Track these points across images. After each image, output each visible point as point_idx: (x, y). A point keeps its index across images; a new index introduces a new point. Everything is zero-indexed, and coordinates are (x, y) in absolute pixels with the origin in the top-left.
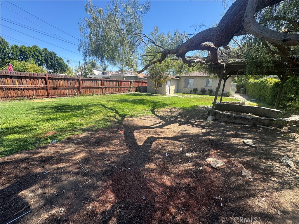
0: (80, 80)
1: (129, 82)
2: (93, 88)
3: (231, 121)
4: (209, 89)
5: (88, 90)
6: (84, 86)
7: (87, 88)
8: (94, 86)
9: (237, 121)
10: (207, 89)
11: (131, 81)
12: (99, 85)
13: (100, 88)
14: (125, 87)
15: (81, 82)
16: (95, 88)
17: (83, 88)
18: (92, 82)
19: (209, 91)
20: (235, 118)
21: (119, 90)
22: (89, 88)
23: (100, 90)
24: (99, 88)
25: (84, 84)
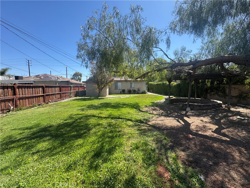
0: (16, 88)
1: (69, 87)
2: (33, 97)
3: (201, 108)
4: (133, 90)
5: (27, 100)
6: (21, 96)
7: (26, 98)
8: (34, 95)
9: (205, 108)
10: (132, 89)
11: (71, 86)
12: (40, 92)
13: (42, 96)
14: (67, 93)
15: (17, 90)
16: (35, 97)
17: (20, 99)
18: (31, 89)
19: (133, 91)
20: (204, 106)
21: (61, 96)
22: (28, 98)
23: (41, 99)
24: (39, 96)
25: (21, 93)
